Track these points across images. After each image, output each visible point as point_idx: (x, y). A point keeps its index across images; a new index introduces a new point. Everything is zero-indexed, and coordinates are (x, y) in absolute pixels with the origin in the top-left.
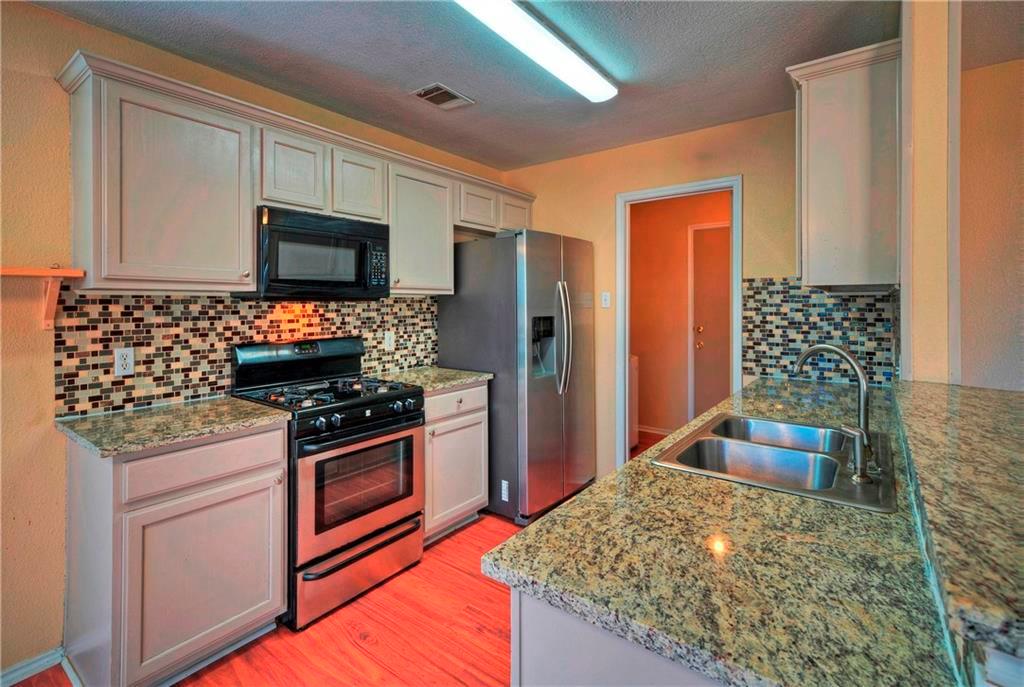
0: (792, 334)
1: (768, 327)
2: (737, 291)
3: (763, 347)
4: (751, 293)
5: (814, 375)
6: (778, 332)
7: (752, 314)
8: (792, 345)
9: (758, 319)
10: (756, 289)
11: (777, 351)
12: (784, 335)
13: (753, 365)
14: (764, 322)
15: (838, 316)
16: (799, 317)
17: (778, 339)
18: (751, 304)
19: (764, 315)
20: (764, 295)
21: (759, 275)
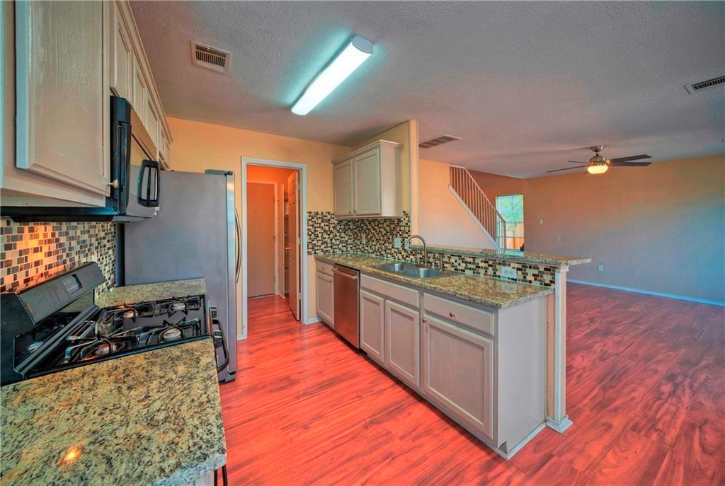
0: (325, 236)
1: (317, 233)
2: (305, 217)
3: (315, 242)
4: (310, 218)
5: (331, 251)
6: (320, 235)
7: (310, 227)
8: (325, 240)
9: (313, 230)
10: (313, 216)
11: (320, 243)
12: (322, 236)
13: (311, 250)
14: (315, 231)
15: (338, 227)
16: (327, 228)
17: (320, 238)
18: (310, 223)
19: (315, 228)
20: (315, 219)
21: (313, 210)
